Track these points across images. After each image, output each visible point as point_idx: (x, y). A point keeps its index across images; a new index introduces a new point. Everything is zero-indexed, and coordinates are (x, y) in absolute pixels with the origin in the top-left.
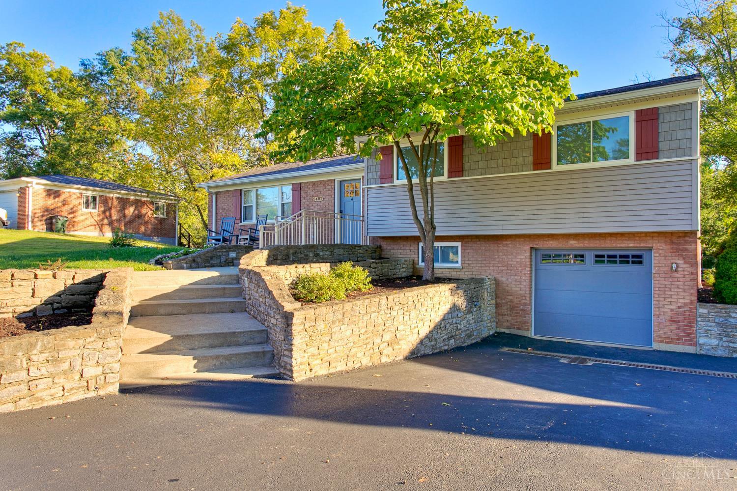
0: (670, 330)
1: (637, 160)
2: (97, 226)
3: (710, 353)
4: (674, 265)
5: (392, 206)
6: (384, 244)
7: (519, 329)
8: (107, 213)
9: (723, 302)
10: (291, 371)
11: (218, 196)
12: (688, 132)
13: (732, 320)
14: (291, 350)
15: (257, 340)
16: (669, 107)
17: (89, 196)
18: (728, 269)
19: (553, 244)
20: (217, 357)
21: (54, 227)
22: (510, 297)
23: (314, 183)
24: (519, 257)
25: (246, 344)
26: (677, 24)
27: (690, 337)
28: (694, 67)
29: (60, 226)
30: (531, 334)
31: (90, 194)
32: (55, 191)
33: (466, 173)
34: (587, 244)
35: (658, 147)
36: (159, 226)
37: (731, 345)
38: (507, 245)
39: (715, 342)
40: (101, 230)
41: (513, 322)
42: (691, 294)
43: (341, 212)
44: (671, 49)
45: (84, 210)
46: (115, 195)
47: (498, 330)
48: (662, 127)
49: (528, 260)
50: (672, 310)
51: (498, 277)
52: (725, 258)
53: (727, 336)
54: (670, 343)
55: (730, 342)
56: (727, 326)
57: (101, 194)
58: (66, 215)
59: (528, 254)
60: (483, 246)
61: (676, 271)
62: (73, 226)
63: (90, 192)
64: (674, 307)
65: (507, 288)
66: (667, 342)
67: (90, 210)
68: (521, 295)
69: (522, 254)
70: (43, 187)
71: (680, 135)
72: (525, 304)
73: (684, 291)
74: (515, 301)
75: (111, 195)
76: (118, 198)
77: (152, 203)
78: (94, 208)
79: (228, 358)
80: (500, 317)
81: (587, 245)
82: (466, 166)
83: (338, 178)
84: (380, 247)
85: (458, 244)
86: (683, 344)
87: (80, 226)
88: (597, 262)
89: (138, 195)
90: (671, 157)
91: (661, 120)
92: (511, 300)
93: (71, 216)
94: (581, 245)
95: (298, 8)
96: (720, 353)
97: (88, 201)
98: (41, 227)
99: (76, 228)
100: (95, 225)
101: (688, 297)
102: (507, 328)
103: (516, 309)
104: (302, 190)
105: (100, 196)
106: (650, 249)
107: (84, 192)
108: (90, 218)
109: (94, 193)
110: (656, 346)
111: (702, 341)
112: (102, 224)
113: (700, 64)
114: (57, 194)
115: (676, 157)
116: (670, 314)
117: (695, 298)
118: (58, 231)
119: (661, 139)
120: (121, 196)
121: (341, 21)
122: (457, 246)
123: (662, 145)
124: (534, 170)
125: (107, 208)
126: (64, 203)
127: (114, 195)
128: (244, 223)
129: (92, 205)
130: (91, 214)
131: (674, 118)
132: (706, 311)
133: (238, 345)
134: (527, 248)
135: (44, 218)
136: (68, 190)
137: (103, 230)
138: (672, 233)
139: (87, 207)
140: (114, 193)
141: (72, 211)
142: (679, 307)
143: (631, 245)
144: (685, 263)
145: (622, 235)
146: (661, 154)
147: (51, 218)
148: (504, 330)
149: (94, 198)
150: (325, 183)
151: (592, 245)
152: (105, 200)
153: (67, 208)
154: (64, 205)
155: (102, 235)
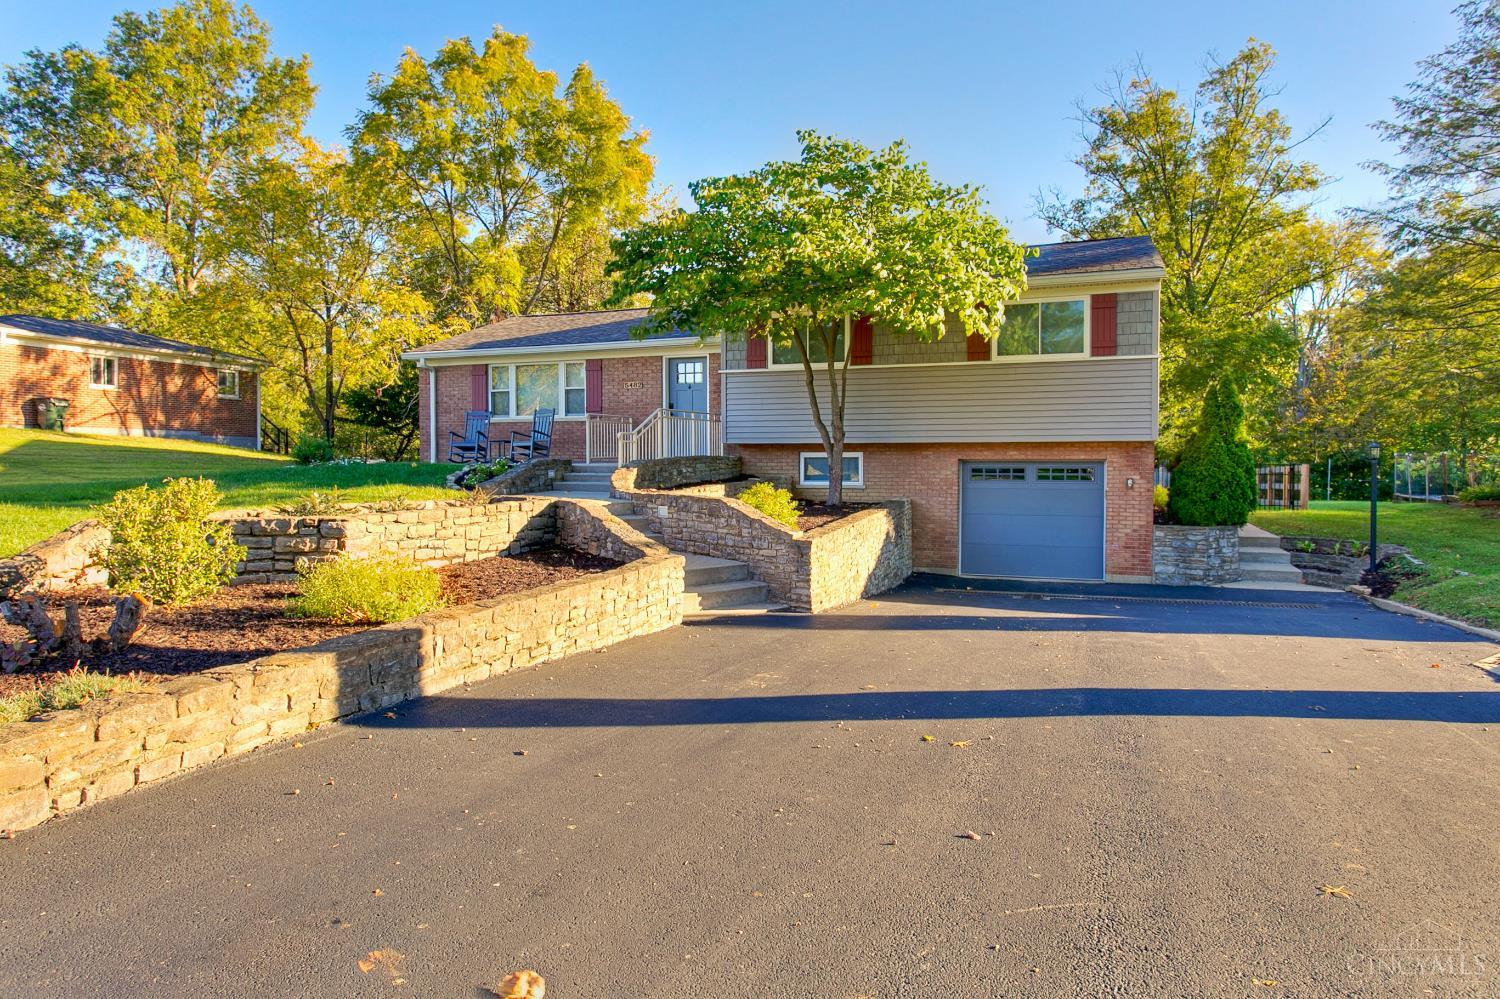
0: (1124, 558)
1: (1093, 354)
2: (116, 416)
3: (1166, 583)
4: (1130, 482)
5: (765, 401)
6: (746, 455)
7: (942, 566)
8: (134, 392)
9: (1179, 522)
10: (809, 602)
11: (440, 374)
12: (1148, 325)
13: (1189, 544)
14: (809, 581)
15: (739, 577)
16: (1129, 294)
17: (99, 359)
18: (1185, 485)
19: (988, 455)
20: (719, 594)
21: (41, 419)
22: (931, 526)
23: (626, 361)
24: (943, 472)
25: (729, 581)
26: (1096, 119)
27: (1145, 566)
28: (1116, 182)
29: (54, 415)
30: (959, 573)
31: (102, 354)
32: (40, 349)
33: (875, 359)
34: (1030, 455)
35: (1115, 342)
36: (225, 415)
37: (1188, 572)
38: (927, 457)
39: (1171, 569)
40: (123, 423)
41: (936, 558)
42: (1148, 515)
43: (671, 406)
44: (1088, 153)
45: (93, 386)
46: (148, 358)
47: (915, 569)
48: (1121, 318)
49: (955, 476)
50: (1126, 535)
51: (916, 499)
52: (1181, 472)
53: (1184, 561)
54: (1125, 573)
55: (1187, 568)
56: (1184, 550)
57: (122, 355)
58: (60, 395)
59: (955, 469)
60: (894, 458)
61: (1132, 488)
62: (73, 415)
63: (102, 352)
64: (1129, 531)
65: (928, 514)
66: (1121, 573)
67: (103, 386)
68: (946, 522)
69: (948, 469)
70: (17, 342)
71: (1140, 328)
72: (952, 533)
73: (1140, 511)
74: (938, 530)
75: (141, 357)
76: (152, 363)
77: (214, 370)
78: (110, 382)
79: (728, 594)
80: (918, 552)
81: (1030, 457)
82: (876, 350)
83: (667, 355)
84: (740, 459)
85: (859, 455)
86: (1139, 574)
87: (86, 416)
88: (1040, 478)
89: (191, 358)
90: (1130, 354)
91: (1119, 310)
92: (933, 530)
93: (68, 396)
94: (1023, 457)
95: (513, 36)
96: (1176, 582)
97: (98, 366)
98: (16, 418)
99: (79, 420)
100: (112, 414)
101: (1144, 518)
102: (928, 566)
103: (941, 541)
104: (604, 370)
105: (120, 359)
106: (1102, 462)
107: (91, 351)
108: (104, 401)
109: (110, 353)
110: (1108, 578)
111: (1158, 569)
112: (126, 412)
113: (1125, 178)
114: (41, 354)
115: (1135, 354)
116: (1124, 539)
117: (1151, 519)
118: (50, 427)
119: (1119, 332)
120: (157, 359)
121: (587, 65)
122: (857, 459)
123: (1121, 340)
124: (969, 360)
125: (132, 382)
126: (56, 371)
127: (145, 357)
128: (494, 419)
129: (104, 377)
130: (105, 392)
131: (1133, 309)
132: (1162, 534)
133: (722, 582)
134: (954, 460)
135: (20, 402)
136: (60, 347)
137: (128, 424)
138: (1128, 443)
139: (97, 379)
140: (145, 354)
141: (72, 387)
142: (1135, 531)
143: (1082, 457)
144: (1142, 478)
145: (1072, 444)
146: (1119, 351)
147: (34, 403)
148: (923, 570)
149: (109, 363)
150: (645, 361)
151: (1036, 457)
152: (128, 366)
153: (60, 381)
154: (54, 374)
155: (125, 433)
